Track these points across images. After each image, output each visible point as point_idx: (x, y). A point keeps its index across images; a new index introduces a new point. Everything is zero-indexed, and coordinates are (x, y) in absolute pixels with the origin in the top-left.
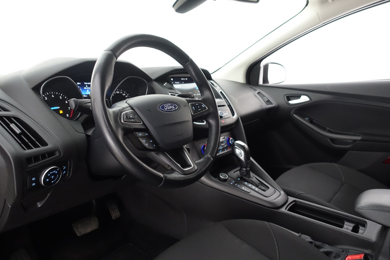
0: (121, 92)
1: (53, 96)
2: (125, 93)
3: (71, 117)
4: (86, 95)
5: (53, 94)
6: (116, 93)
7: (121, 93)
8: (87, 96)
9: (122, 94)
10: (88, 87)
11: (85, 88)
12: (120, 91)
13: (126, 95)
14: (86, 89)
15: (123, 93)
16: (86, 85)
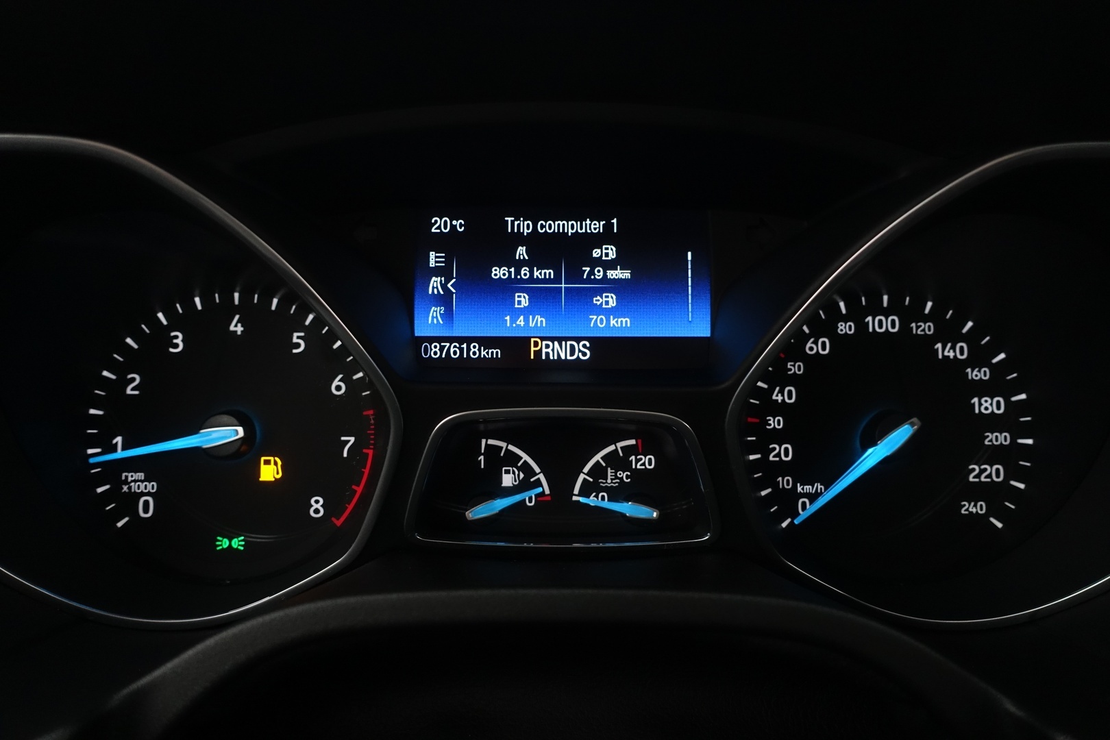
0: (925, 319)
1: (237, 328)
2: (970, 338)
3: (338, 523)
4: (486, 342)
5: (245, 311)
6: (860, 327)
7: (925, 328)
8: (496, 352)
9: (929, 341)
10: (530, 264)
11: (499, 273)
12: (910, 315)
13: (979, 357)
14: (509, 287)
15: (949, 334)
16: (519, 239)
